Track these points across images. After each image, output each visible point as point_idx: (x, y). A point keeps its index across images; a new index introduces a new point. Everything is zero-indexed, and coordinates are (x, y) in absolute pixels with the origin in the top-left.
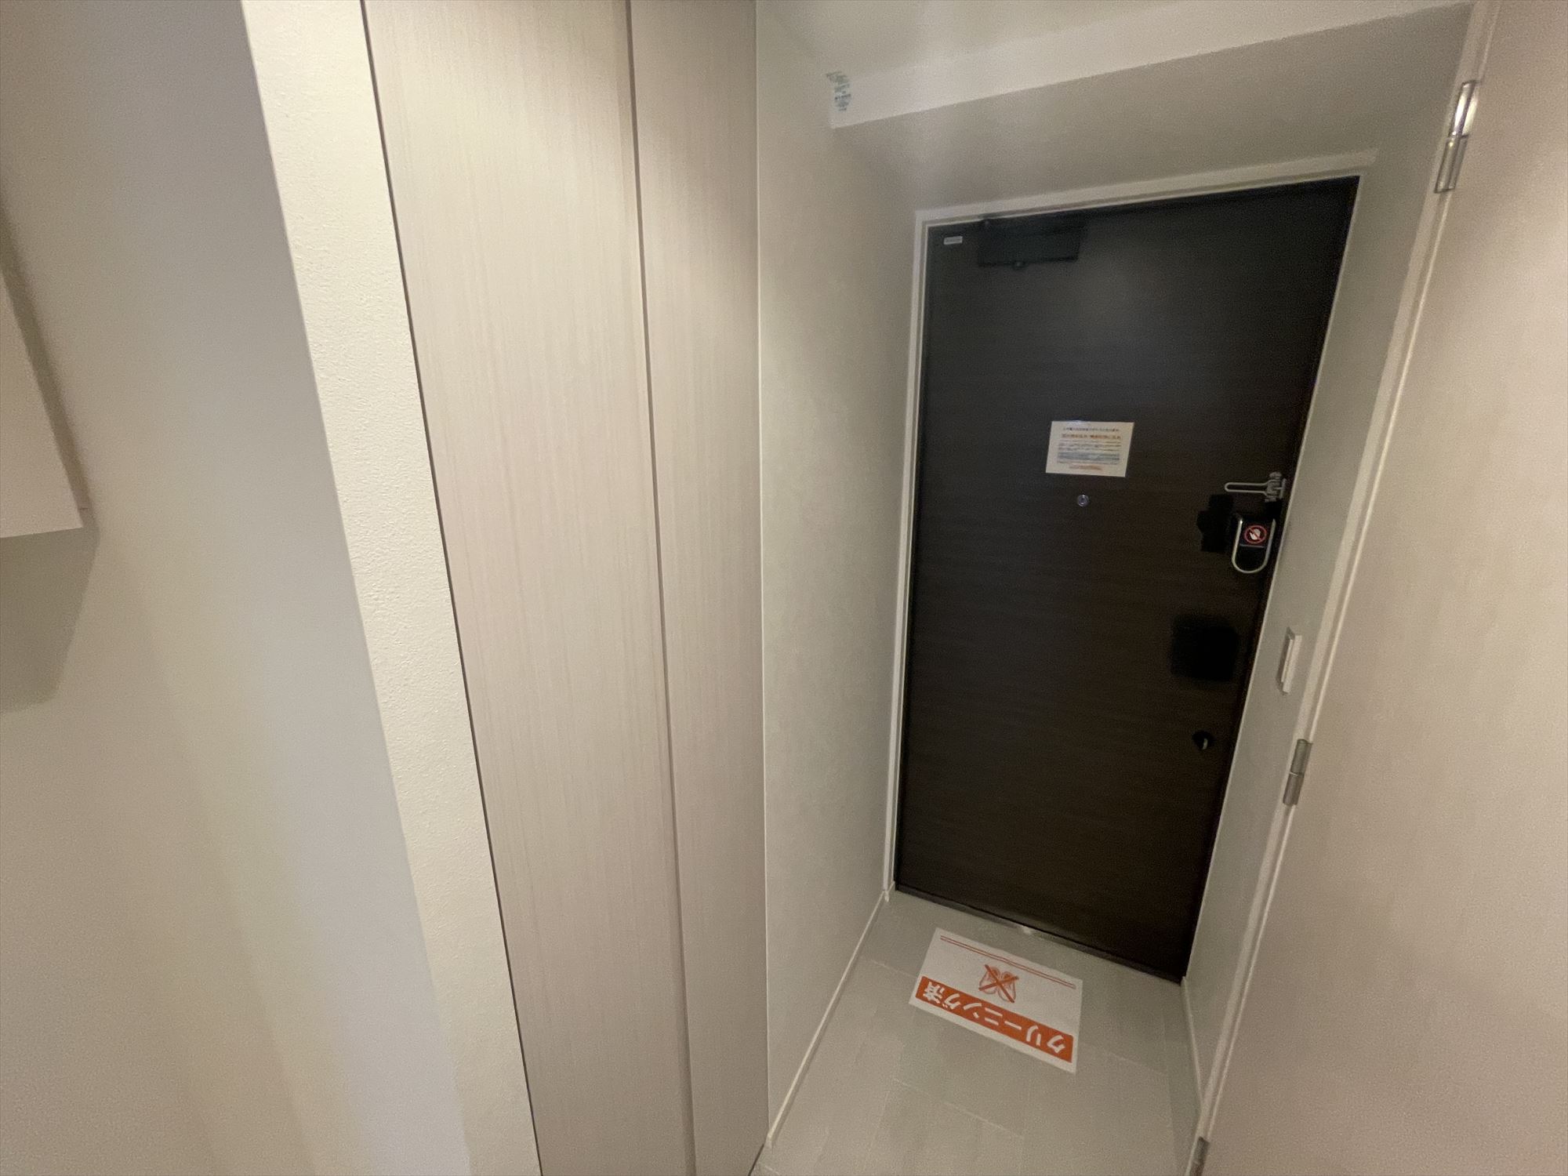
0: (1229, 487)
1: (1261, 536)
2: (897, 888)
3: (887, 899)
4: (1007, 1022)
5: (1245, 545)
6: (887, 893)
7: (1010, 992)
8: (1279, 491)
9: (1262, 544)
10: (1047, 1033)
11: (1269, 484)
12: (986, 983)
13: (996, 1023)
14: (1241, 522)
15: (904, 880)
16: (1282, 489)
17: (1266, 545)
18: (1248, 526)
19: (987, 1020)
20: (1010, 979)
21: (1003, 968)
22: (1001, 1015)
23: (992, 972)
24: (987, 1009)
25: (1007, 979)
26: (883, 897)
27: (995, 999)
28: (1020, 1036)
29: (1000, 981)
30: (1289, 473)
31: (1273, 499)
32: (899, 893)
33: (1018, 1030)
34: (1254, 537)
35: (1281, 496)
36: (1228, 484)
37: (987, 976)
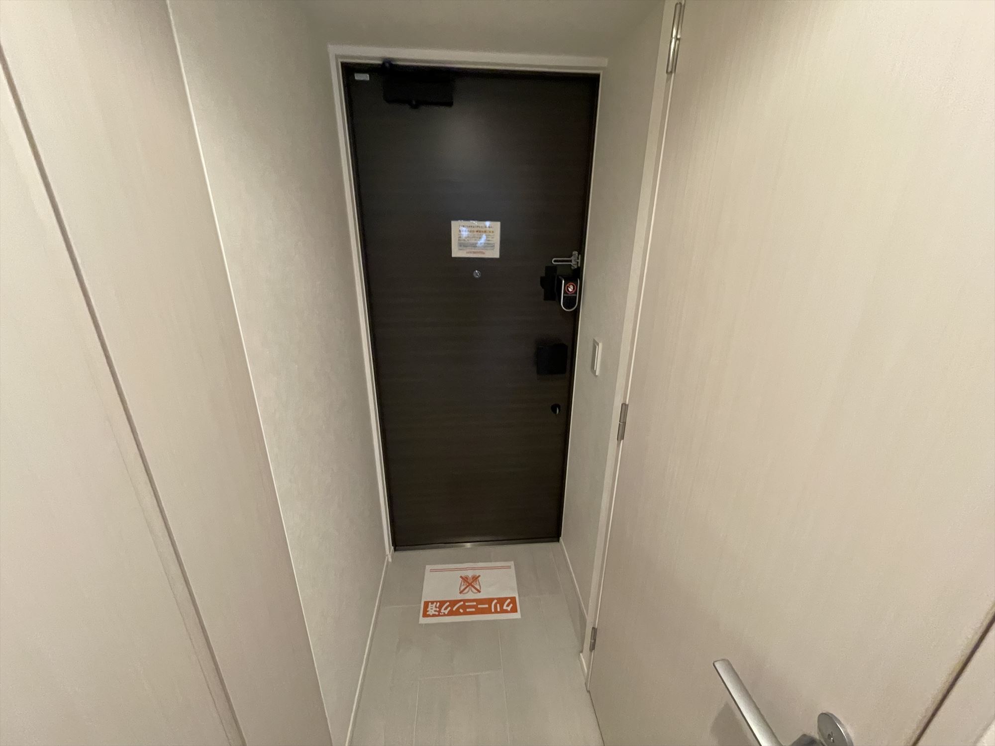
0: (555, 261)
1: (574, 289)
2: (395, 550)
3: (390, 560)
4: (479, 606)
5: (567, 295)
6: (390, 557)
7: (478, 587)
8: (578, 262)
9: (574, 293)
10: (501, 601)
11: (572, 258)
12: (463, 588)
13: (474, 610)
14: (563, 282)
15: (399, 543)
16: (579, 261)
17: (576, 294)
18: (566, 284)
19: (468, 610)
20: (475, 578)
21: (470, 574)
22: (475, 603)
23: (465, 579)
24: (467, 604)
25: (474, 578)
26: (388, 559)
27: (470, 595)
28: (488, 611)
29: (470, 582)
30: (581, 252)
31: (576, 267)
32: (398, 553)
33: (486, 608)
34: (570, 290)
35: (579, 265)
36: (554, 259)
37: (463, 583)
